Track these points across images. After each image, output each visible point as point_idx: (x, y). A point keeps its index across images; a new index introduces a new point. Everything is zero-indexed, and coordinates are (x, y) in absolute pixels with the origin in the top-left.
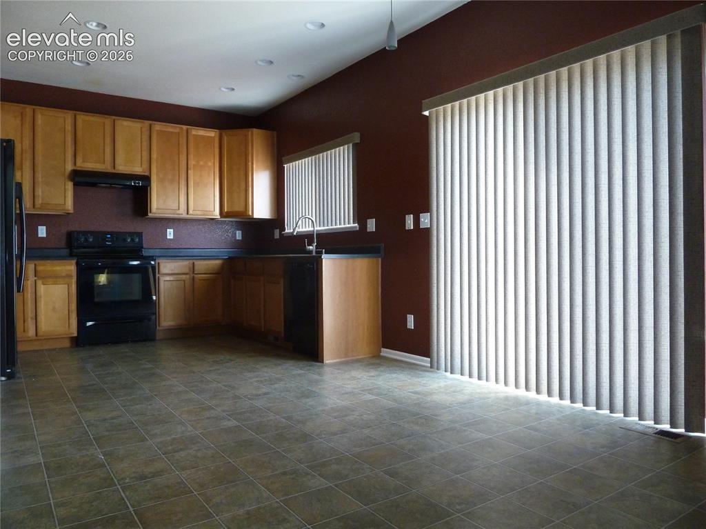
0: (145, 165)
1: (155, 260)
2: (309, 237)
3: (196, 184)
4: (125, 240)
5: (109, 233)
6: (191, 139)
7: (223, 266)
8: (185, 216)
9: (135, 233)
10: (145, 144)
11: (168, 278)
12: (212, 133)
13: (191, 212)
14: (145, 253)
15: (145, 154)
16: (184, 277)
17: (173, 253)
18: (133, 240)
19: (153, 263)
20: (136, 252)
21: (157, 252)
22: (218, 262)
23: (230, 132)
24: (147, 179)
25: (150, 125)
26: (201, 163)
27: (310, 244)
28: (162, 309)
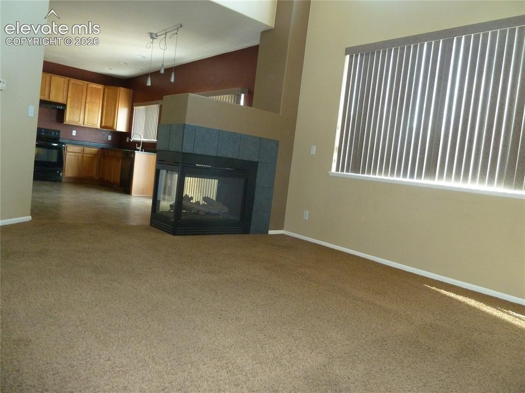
0: (65, 99)
1: (65, 145)
2: (139, 143)
3: (89, 111)
4: (51, 133)
5: (43, 129)
6: (89, 88)
7: (98, 152)
8: (82, 125)
9: (56, 131)
10: (65, 89)
11: (70, 154)
12: (100, 87)
13: (85, 124)
14: (61, 141)
15: (65, 93)
16: (78, 154)
17: (74, 142)
18: (55, 134)
19: (64, 146)
20: (56, 140)
21: (67, 141)
22: (97, 149)
23: (109, 87)
24: (65, 106)
25: (69, 80)
26: (93, 101)
27: (139, 146)
28: (66, 168)
